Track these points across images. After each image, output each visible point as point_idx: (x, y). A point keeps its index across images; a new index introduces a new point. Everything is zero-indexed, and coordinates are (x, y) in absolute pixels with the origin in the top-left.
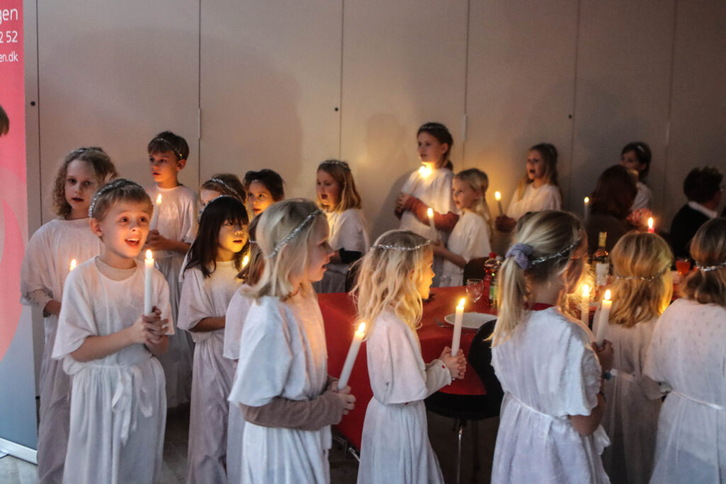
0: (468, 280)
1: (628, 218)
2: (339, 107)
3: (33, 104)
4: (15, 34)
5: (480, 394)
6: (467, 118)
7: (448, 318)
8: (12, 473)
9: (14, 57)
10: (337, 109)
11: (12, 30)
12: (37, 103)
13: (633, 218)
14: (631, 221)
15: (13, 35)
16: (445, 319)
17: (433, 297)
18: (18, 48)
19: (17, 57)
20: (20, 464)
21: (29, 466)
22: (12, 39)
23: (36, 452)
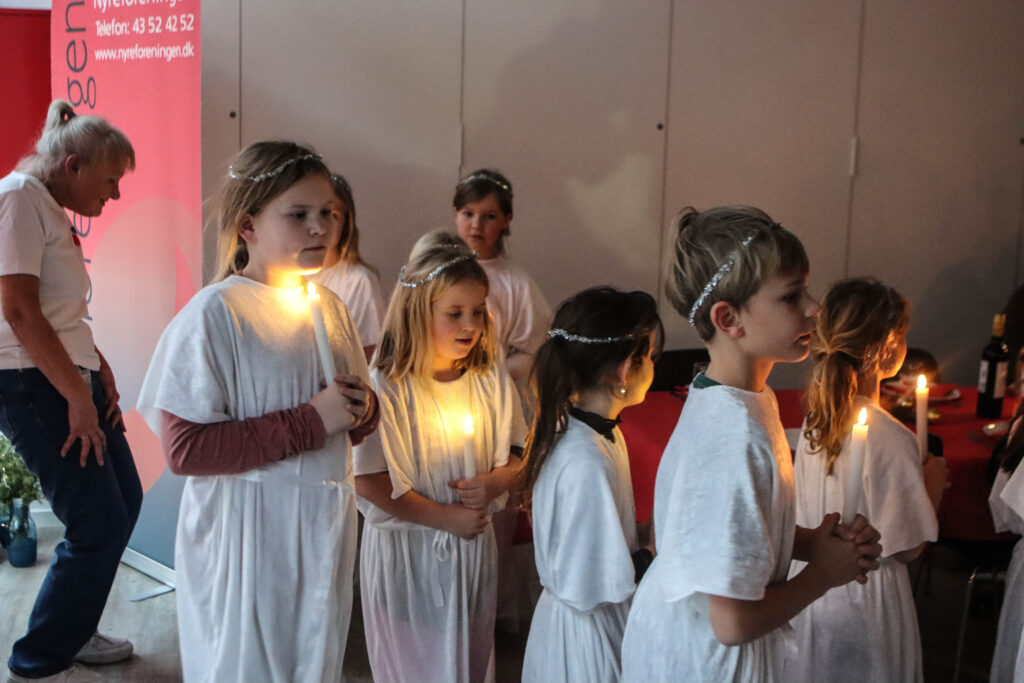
2: (664, 124)
3: (232, 115)
4: (190, 19)
6: (858, 141)
9: (189, 50)
10: (660, 127)
11: (187, 13)
12: (237, 114)
15: (188, 20)
18: (193, 37)
19: (193, 51)
22: (188, 24)
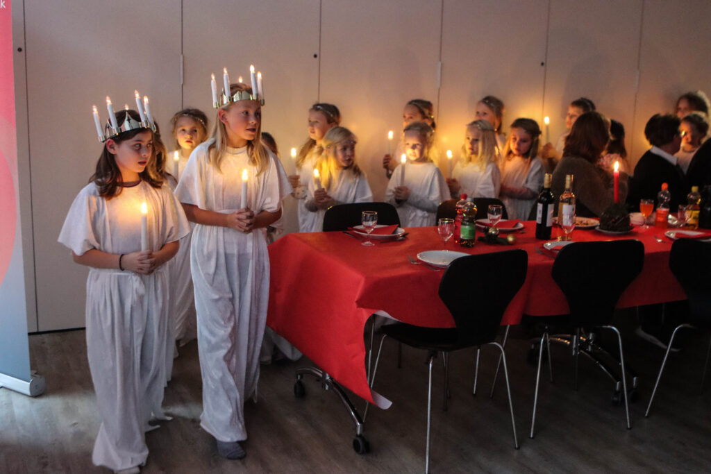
0: (440, 220)
1: (598, 163)
2: (318, 54)
3: (20, 50)
5: (450, 327)
6: (442, 64)
7: (420, 256)
8: (6, 404)
10: (315, 56)
12: (23, 49)
13: (604, 163)
14: (603, 165)
16: (418, 257)
17: (407, 236)
20: (14, 396)
21: (22, 398)
23: (29, 384)
